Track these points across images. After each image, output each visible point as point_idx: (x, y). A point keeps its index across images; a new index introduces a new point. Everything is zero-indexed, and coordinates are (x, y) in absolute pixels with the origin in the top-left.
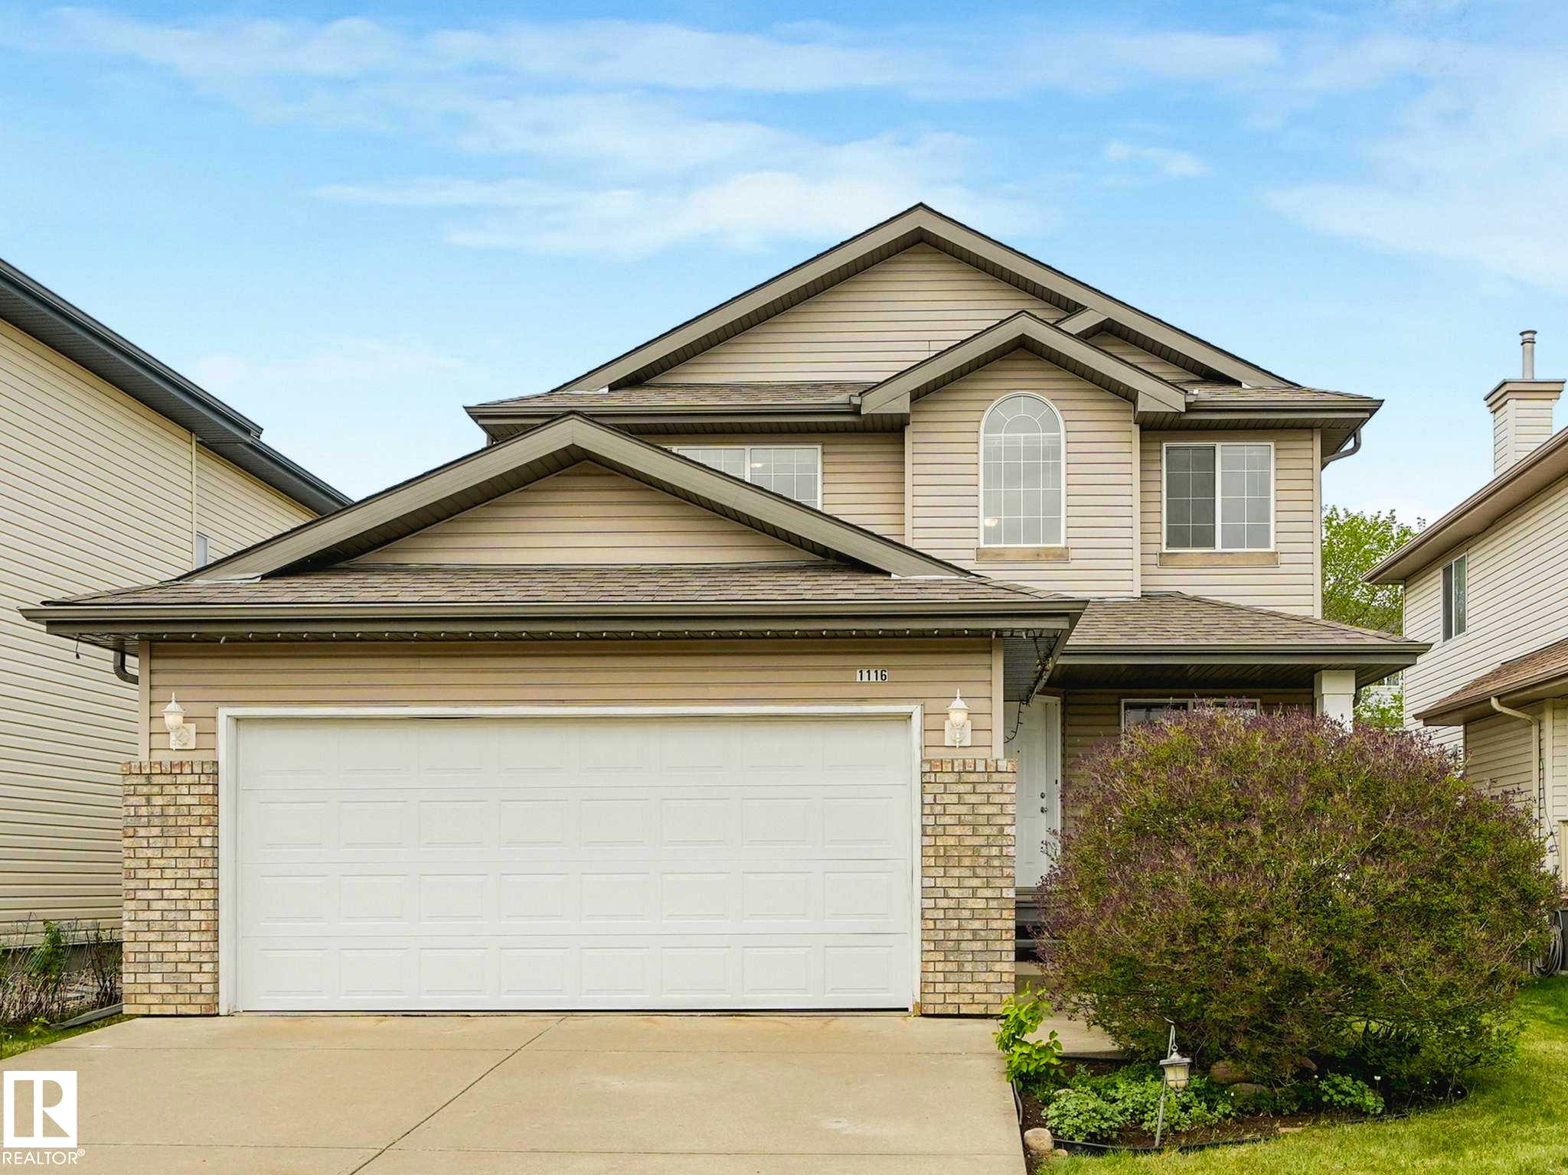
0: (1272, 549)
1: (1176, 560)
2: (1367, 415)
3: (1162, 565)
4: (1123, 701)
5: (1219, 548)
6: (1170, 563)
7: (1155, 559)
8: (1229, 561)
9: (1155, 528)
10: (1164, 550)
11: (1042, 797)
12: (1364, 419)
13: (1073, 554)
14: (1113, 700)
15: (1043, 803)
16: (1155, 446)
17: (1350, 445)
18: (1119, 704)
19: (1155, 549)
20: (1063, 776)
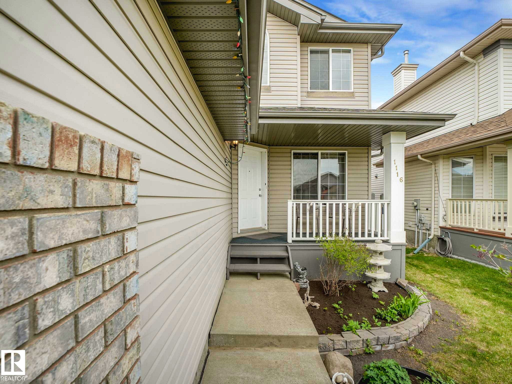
0: (352, 91)
1: (314, 95)
2: (393, 32)
3: (308, 96)
4: (293, 151)
5: (331, 90)
6: (311, 96)
7: (305, 94)
8: (335, 95)
9: (305, 81)
10: (309, 90)
11: (260, 190)
12: (392, 34)
13: (273, 89)
14: (289, 151)
15: (260, 193)
16: (306, 49)
17: (380, 53)
18: (291, 153)
19: (305, 90)
20: (268, 182)
